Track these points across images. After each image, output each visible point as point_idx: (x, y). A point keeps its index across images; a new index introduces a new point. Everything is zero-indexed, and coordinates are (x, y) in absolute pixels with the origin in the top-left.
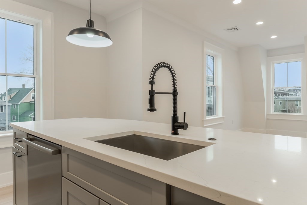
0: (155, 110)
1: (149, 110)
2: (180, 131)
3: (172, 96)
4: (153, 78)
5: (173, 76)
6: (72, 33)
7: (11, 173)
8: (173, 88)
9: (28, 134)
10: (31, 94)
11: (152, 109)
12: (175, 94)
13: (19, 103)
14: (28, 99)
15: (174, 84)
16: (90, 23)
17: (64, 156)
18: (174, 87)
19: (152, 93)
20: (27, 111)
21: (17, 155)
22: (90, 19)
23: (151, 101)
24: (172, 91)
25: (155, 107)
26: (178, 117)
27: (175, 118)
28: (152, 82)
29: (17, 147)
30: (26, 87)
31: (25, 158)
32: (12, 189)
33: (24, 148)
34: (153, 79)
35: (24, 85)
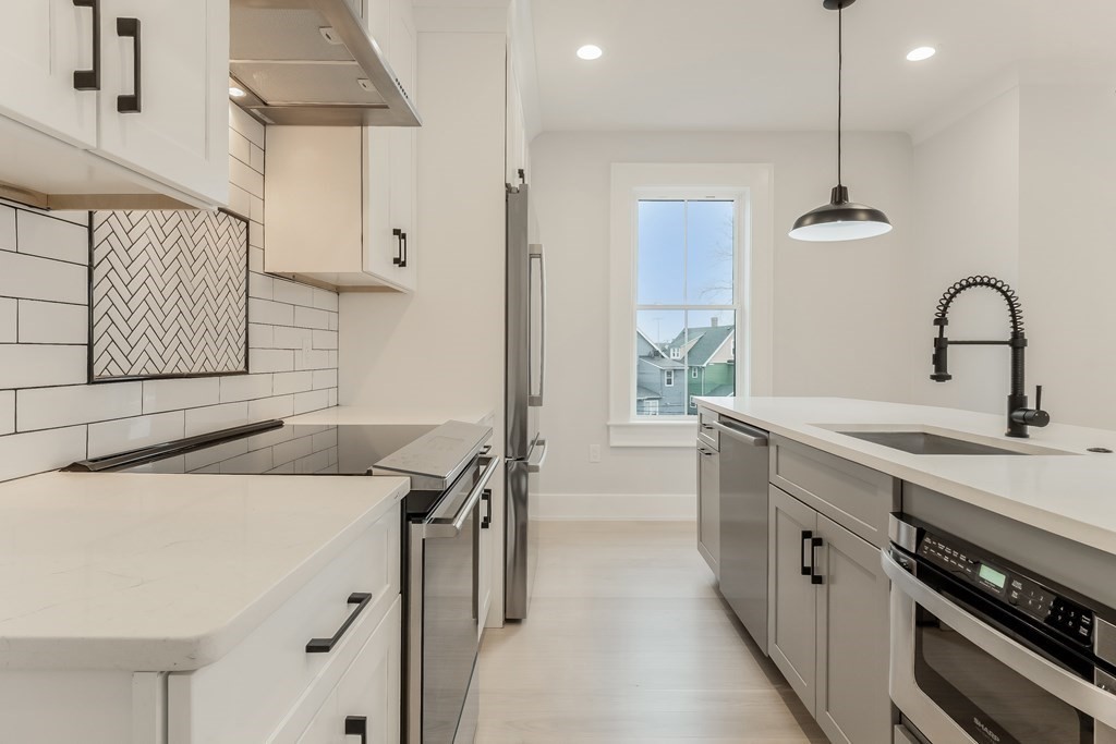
0: (949, 377)
1: (933, 377)
2: (1030, 429)
3: (1009, 349)
4: (944, 312)
5: (1011, 304)
6: (799, 224)
7: (695, 496)
8: (1012, 330)
9: (721, 415)
10: (728, 342)
11: (941, 374)
12: (1017, 343)
13: (705, 365)
14: (721, 355)
15: (1014, 321)
16: (840, 193)
17: (772, 449)
18: (1015, 327)
19: (941, 345)
20: (721, 385)
21: (704, 452)
22: (840, 186)
23: (940, 360)
24: (1009, 337)
25: (949, 373)
26: (1026, 398)
27: (1016, 401)
28: (941, 321)
29: (703, 439)
30: (719, 324)
31: (716, 458)
32: (695, 528)
33: (714, 441)
34: (944, 315)
35: (714, 320)
